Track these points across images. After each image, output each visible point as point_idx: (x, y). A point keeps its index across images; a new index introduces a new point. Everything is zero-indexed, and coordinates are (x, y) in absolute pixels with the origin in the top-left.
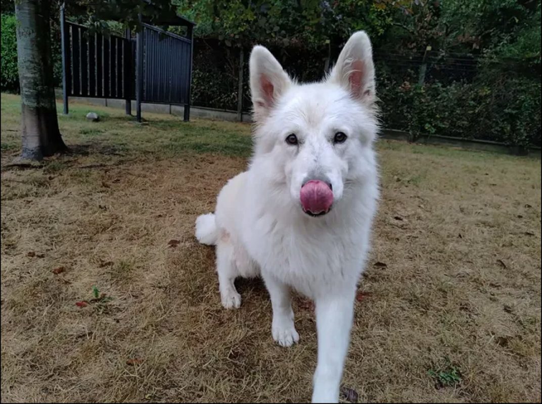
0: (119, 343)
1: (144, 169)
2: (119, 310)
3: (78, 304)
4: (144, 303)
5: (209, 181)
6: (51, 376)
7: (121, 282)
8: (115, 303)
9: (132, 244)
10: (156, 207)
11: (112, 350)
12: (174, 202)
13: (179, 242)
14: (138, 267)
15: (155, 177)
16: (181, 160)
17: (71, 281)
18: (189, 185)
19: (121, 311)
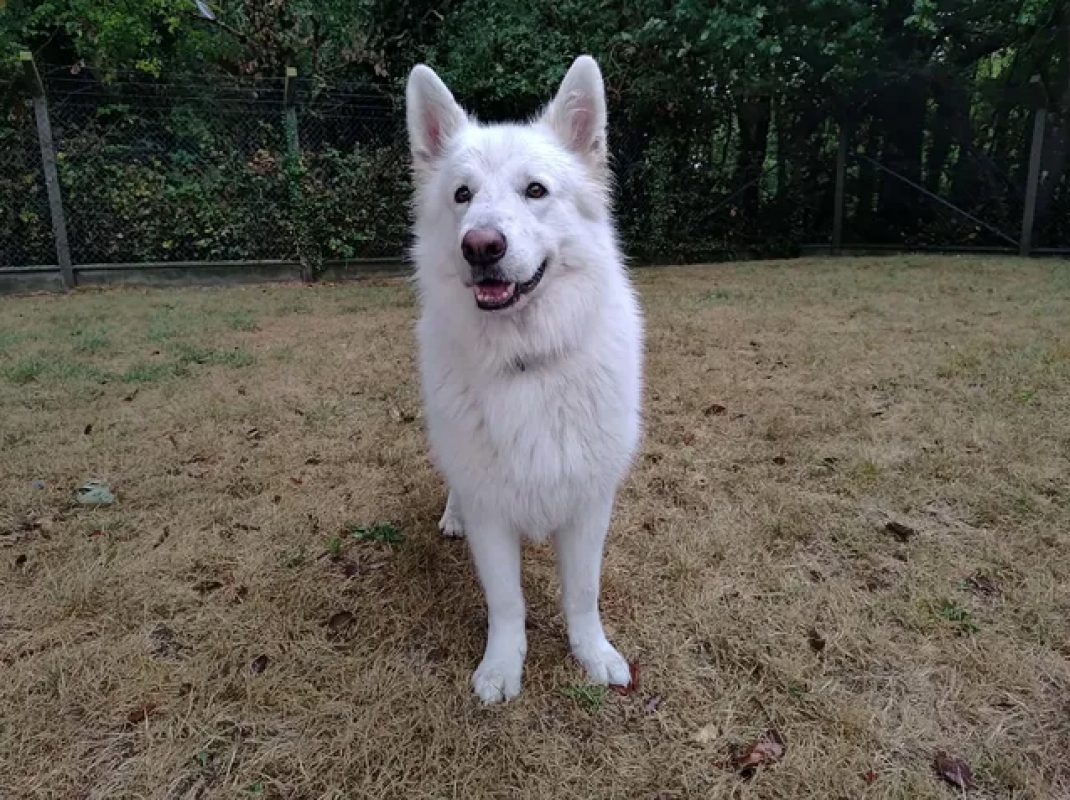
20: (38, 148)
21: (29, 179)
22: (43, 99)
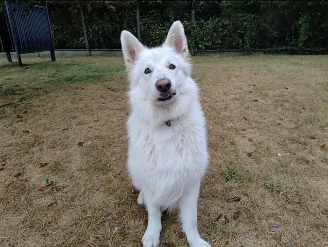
0: (72, 203)
1: (40, 101)
2: (64, 187)
3: (39, 190)
4: (77, 181)
5: (86, 102)
6: (43, 229)
7: (59, 173)
8: (61, 184)
9: (55, 150)
10: (59, 124)
11: (71, 207)
12: (69, 119)
13: (83, 143)
14: (65, 162)
15: (50, 105)
16: (62, 90)
17: (28, 179)
18: (74, 106)
19: (66, 187)
20: (137, 21)
21: (134, 29)
22: (138, 10)
